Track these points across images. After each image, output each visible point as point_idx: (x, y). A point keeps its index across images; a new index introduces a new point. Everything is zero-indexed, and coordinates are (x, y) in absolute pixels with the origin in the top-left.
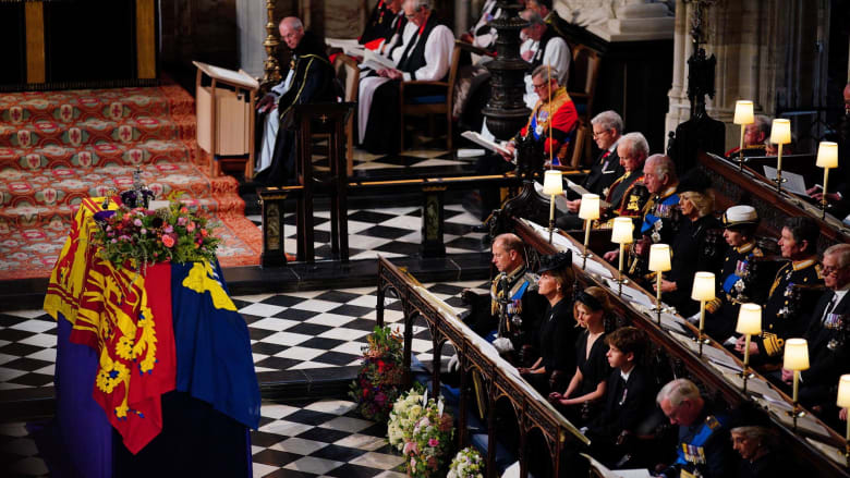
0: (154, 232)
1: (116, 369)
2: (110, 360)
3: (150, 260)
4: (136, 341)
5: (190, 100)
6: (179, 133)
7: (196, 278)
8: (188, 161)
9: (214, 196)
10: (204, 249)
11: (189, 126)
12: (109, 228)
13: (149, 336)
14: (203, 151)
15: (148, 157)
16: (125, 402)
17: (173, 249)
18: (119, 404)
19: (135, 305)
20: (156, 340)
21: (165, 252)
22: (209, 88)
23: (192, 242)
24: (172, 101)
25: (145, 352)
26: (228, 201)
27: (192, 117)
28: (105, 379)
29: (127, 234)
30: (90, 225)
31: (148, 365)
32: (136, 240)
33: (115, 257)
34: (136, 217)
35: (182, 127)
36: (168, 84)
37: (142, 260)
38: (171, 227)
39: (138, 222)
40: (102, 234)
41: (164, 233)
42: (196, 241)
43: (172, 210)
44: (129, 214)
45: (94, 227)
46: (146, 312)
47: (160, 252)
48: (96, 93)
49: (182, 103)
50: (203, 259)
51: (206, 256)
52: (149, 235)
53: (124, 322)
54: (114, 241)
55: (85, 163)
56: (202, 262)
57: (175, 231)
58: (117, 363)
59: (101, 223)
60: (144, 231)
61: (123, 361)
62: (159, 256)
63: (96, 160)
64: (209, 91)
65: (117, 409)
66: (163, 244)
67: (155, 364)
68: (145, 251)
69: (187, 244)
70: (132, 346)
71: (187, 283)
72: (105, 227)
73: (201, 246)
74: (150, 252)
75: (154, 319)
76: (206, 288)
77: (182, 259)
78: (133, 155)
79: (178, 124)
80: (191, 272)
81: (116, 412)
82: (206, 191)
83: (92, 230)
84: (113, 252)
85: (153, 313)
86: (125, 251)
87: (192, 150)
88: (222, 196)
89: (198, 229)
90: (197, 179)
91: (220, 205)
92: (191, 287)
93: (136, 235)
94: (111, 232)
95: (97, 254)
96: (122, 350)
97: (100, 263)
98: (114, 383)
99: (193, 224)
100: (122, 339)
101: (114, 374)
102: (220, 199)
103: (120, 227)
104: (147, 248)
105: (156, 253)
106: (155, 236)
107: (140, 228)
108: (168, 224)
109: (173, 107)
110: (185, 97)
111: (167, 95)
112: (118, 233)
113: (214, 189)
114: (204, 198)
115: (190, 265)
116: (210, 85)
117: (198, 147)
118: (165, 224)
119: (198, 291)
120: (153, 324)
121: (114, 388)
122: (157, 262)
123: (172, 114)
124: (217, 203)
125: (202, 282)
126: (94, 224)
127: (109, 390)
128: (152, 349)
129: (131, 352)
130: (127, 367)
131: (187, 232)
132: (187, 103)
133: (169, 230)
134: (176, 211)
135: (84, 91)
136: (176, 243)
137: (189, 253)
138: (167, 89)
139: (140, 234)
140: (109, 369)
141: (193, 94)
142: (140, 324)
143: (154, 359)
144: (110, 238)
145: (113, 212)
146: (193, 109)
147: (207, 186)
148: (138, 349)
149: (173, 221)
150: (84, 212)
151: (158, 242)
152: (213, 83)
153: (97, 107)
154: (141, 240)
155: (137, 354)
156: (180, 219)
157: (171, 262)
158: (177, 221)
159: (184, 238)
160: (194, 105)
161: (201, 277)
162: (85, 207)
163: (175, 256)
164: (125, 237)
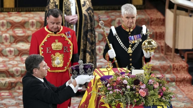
0: (134, 88)
3: (131, 104)
5: (162, 17)
6: (155, 36)
8: (159, 53)
9: (173, 73)
10: (163, 98)
11: (161, 33)
12: (108, 85)
14: (168, 47)
21: (140, 100)
22: (172, 10)
23: (157, 94)
24: (151, 18)
26: (182, 75)
27: (162, 27)
29: (119, 88)
30: (98, 83)
32: (124, 93)
33: (111, 102)
34: (124, 79)
35: (156, 33)
36: (150, 8)
37: (127, 104)
38: (145, 85)
39: (125, 82)
40: (105, 89)
41: (140, 88)
42: (159, 94)
43: (146, 75)
44: (120, 77)
45: (100, 85)
47: (138, 100)
48: (108, 13)
49: (157, 19)
50: (163, 104)
51: (164, 102)
52: (132, 89)
54: (111, 92)
56: (162, 106)
57: (147, 87)
59: (104, 82)
60: (128, 87)
62: (137, 102)
64: (173, 12)
66: (139, 95)
68: (129, 99)
69: (154, 95)
72: (106, 85)
73: (162, 97)
74: (132, 99)
77: (151, 104)
79: (154, 31)
82: (169, 70)
83: (99, 87)
84: (110, 98)
86: (117, 98)
87: (162, 46)
88: (179, 73)
89: (160, 87)
90: (164, 63)
91: (177, 78)
93: (124, 89)
94: (110, 87)
95: (101, 100)
97: (103, 105)
99: (158, 83)
102: (177, 74)
103: (115, 84)
104: (130, 97)
105: (135, 100)
106: (135, 90)
107: (126, 85)
109: (152, 21)
110: (159, 15)
111: (149, 15)
112: (114, 88)
113: (174, 69)
114: (167, 73)
116: (173, 8)
117: (166, 44)
118: (141, 83)
122: (136, 105)
123: (151, 25)
124: (175, 77)
126: (100, 83)
131: (154, 88)
132: (160, 19)
133: (143, 87)
134: (147, 76)
135: (101, 12)
136: (147, 94)
137: (155, 100)
138: (149, 11)
139: (126, 88)
141: (164, 13)
144: (109, 91)
145: (111, 76)
146: (163, 22)
147: (170, 67)
149: (146, 82)
150: (95, 76)
152: (175, 7)
153: (108, 20)
154: (126, 92)
156: (150, 80)
157: (144, 105)
158: (148, 82)
159: (152, 92)
160: (164, 20)
162: (96, 74)
163: (146, 102)
164: (117, 90)
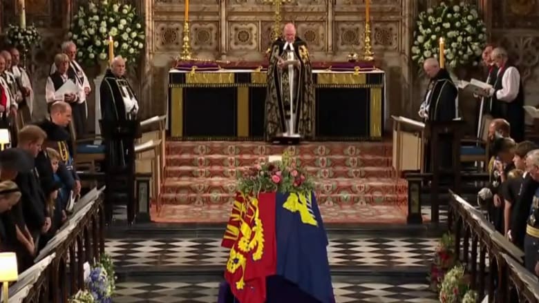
0: (268, 174)
1: (238, 257)
2: (234, 252)
4: (250, 240)
7: (291, 202)
8: (387, 177)
9: (396, 193)
10: (301, 187)
13: (259, 237)
15: (363, 174)
16: (242, 279)
17: (279, 184)
18: (239, 280)
19: (252, 217)
20: (263, 240)
21: (273, 186)
24: (386, 146)
25: (256, 248)
28: (231, 264)
31: (257, 256)
32: (257, 179)
33: (244, 189)
35: (388, 160)
38: (280, 172)
41: (275, 175)
42: (296, 182)
43: (283, 162)
46: (258, 222)
53: (245, 228)
55: (325, 175)
56: (296, 193)
58: (238, 253)
60: (262, 173)
61: (242, 252)
62: (269, 188)
63: (332, 174)
65: (237, 283)
66: (272, 181)
67: (263, 256)
70: (248, 243)
71: (286, 205)
73: (298, 185)
75: (263, 227)
76: (297, 209)
77: (284, 191)
78: (354, 172)
79: (386, 158)
80: (289, 199)
81: (236, 285)
84: (243, 185)
85: (262, 222)
86: (251, 185)
87: (390, 171)
88: (402, 194)
91: (398, 197)
92: (288, 208)
96: (242, 245)
97: (240, 196)
98: (236, 266)
100: (242, 239)
101: (236, 261)
102: (399, 195)
105: (267, 186)
106: (268, 176)
107: (261, 171)
108: (279, 170)
109: (386, 150)
113: (397, 190)
115: (288, 194)
118: (276, 169)
119: (292, 210)
120: (262, 230)
121: (236, 270)
124: (396, 197)
125: (294, 205)
127: (233, 271)
128: (261, 247)
129: (247, 248)
130: (244, 256)
133: (278, 173)
136: (281, 180)
139: (260, 175)
140: (234, 257)
142: (254, 229)
143: (262, 253)
148: (252, 245)
149: (282, 169)
151: (270, 180)
155: (251, 249)
156: (288, 168)
157: (277, 192)
158: (285, 169)
159: (287, 179)
161: (294, 202)
163: (279, 188)
